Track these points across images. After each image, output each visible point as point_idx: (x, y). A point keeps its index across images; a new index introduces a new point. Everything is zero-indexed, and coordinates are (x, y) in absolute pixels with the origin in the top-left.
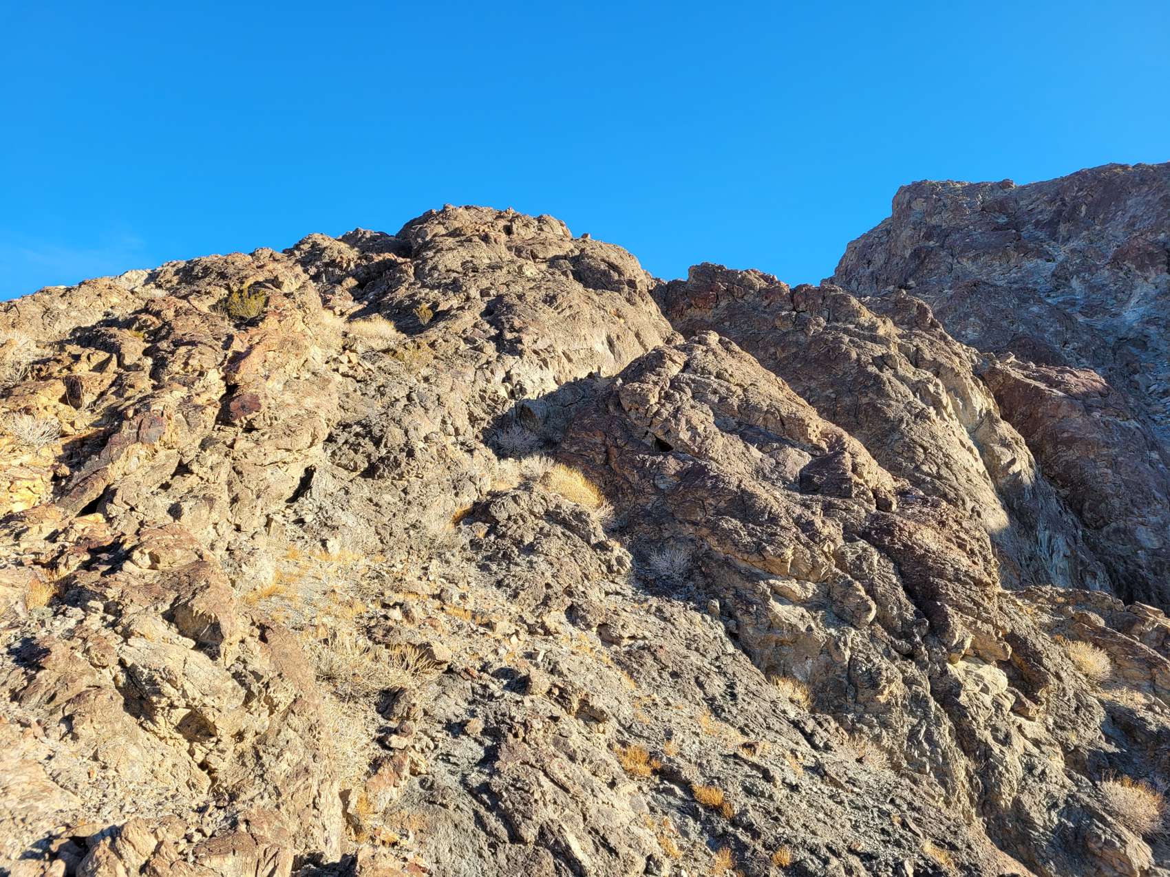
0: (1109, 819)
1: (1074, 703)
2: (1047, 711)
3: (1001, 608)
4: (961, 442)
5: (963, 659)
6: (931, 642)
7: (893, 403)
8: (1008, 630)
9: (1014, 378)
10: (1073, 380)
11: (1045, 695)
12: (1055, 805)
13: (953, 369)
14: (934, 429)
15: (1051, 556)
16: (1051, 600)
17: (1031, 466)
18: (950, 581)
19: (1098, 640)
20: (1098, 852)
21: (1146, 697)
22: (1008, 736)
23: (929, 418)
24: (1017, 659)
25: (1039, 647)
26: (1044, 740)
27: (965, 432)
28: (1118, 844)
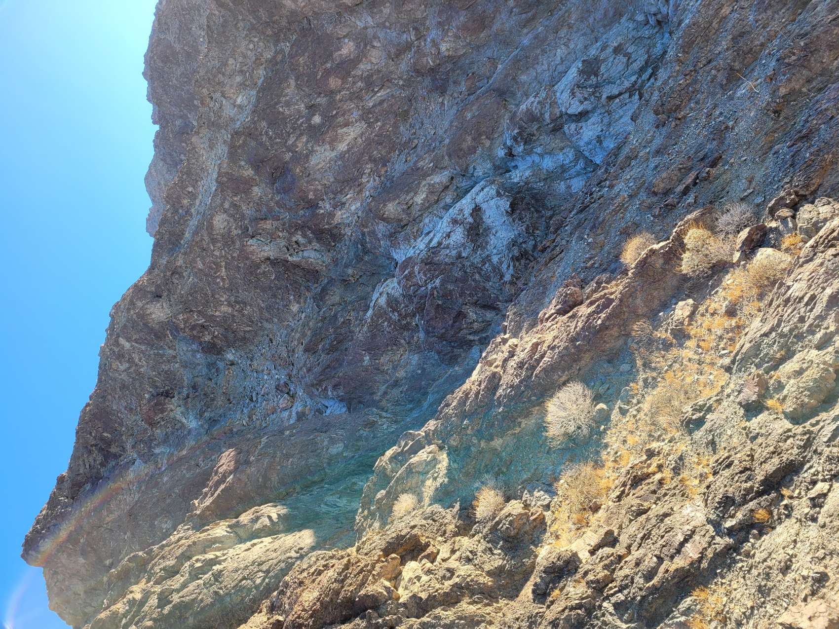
0: (497, 519)
1: (430, 522)
2: (434, 539)
3: (366, 554)
4: (246, 550)
5: (397, 590)
6: (384, 611)
7: (200, 597)
8: (381, 553)
9: (211, 504)
10: (224, 467)
11: (424, 538)
12: (490, 549)
13: (189, 546)
14: (230, 568)
15: (338, 507)
16: (366, 518)
17: (276, 506)
18: (342, 587)
19: (393, 497)
20: (516, 531)
21: (429, 479)
22: (448, 570)
23: (221, 571)
24: (400, 550)
25: (394, 535)
26: (452, 547)
27: (240, 546)
28: (511, 518)
